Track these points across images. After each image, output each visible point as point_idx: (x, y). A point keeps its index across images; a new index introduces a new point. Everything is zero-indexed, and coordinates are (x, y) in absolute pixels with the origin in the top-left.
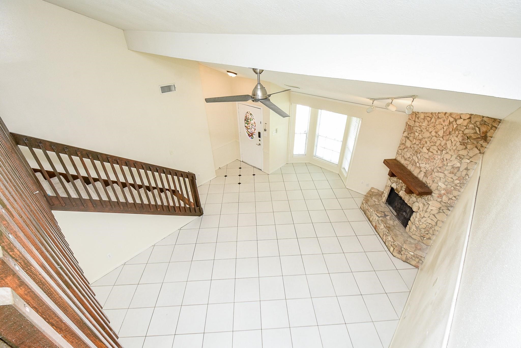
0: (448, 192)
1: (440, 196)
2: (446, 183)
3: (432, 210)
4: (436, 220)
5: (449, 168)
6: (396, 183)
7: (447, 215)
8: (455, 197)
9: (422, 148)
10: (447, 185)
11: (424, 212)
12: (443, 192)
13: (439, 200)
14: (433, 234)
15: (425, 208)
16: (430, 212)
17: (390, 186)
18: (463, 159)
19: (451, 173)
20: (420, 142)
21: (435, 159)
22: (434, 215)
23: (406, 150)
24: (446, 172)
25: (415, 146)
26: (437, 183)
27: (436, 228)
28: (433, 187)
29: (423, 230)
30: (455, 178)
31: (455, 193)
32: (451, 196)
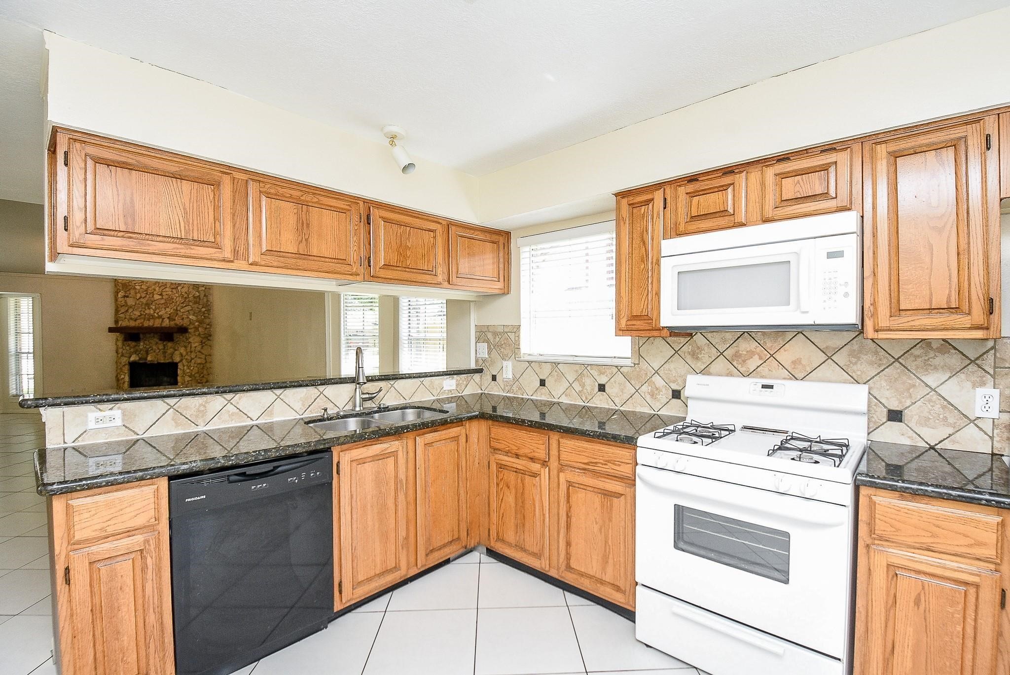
0: (201, 322)
1: (196, 329)
2: (196, 315)
3: (195, 347)
4: (203, 356)
5: (191, 298)
6: (136, 353)
7: (210, 346)
8: (208, 325)
9: (153, 297)
10: (197, 317)
11: (189, 353)
12: (197, 324)
13: (197, 333)
14: (209, 374)
15: (189, 350)
16: (195, 351)
17: (127, 363)
18: (198, 288)
19: (195, 303)
20: (147, 293)
21: (173, 299)
22: (200, 352)
23: (130, 310)
24: (191, 304)
25: (142, 300)
26: (188, 317)
27: (208, 365)
28: (185, 323)
29: (197, 375)
30: (200, 307)
31: (207, 321)
32: (205, 326)
